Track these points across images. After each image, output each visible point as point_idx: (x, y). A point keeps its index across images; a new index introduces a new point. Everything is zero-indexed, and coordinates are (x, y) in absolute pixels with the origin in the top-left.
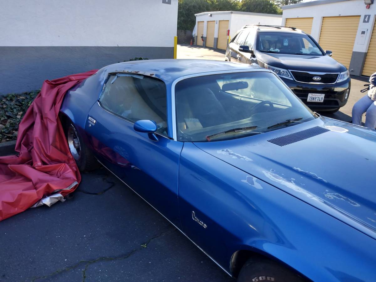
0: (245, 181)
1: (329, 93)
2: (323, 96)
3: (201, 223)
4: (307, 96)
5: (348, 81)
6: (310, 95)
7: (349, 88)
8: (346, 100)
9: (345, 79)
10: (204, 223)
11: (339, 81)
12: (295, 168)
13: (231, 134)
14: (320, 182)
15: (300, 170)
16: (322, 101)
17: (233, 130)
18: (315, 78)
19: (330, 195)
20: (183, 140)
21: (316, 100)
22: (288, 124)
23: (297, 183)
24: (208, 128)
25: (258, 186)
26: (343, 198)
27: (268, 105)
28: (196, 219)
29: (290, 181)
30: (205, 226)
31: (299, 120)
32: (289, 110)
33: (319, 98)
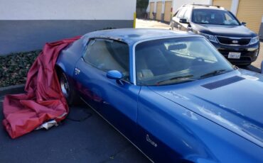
0: (185, 114)
1: (244, 52)
2: (239, 54)
3: (153, 143)
4: (228, 54)
5: (258, 44)
6: (230, 53)
7: (259, 49)
8: (256, 57)
9: (256, 42)
11: (251, 43)
12: (221, 105)
13: (174, 81)
14: (239, 115)
15: (224, 106)
16: (239, 58)
17: (176, 78)
18: (234, 42)
19: (247, 125)
20: (141, 84)
21: (235, 57)
22: (215, 74)
23: (222, 116)
24: (158, 77)
25: (194, 117)
26: (256, 128)
27: (201, 60)
28: (149, 140)
29: (217, 114)
30: (156, 145)
31: (223, 71)
32: (216, 64)
33: (237, 55)
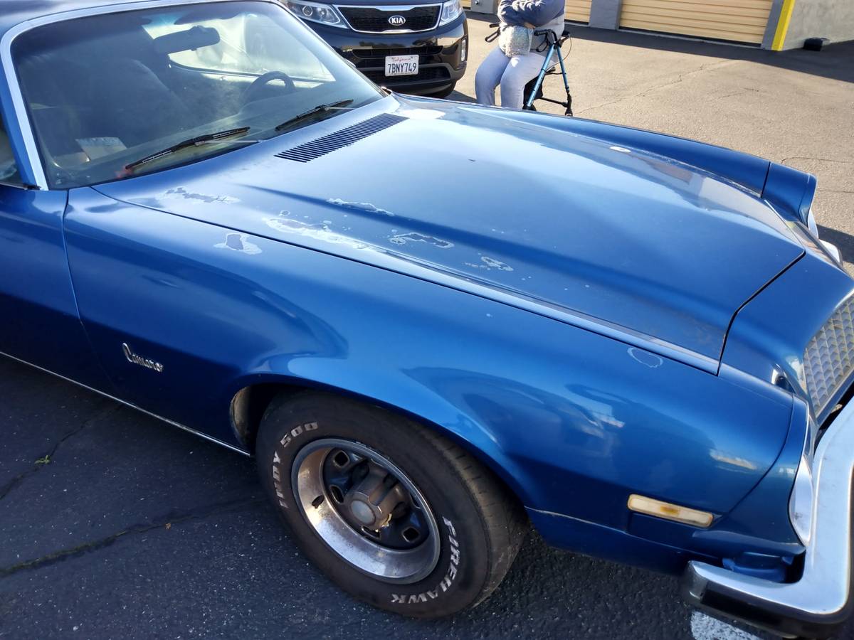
0: (222, 246)
1: (428, 52)
2: (414, 59)
3: (149, 363)
4: (383, 64)
5: (460, 22)
6: (389, 60)
7: (466, 37)
8: (464, 65)
9: (456, 16)
10: (155, 360)
11: (443, 21)
12: (331, 200)
13: (187, 153)
14: (382, 217)
15: (341, 202)
16: (416, 72)
17: (191, 143)
18: (393, 20)
19: (400, 236)
21: (404, 72)
22: (320, 114)
23: (336, 228)
25: (251, 248)
26: (423, 238)
28: (137, 359)
29: (321, 227)
30: (159, 367)
31: (345, 105)
33: (408, 64)
